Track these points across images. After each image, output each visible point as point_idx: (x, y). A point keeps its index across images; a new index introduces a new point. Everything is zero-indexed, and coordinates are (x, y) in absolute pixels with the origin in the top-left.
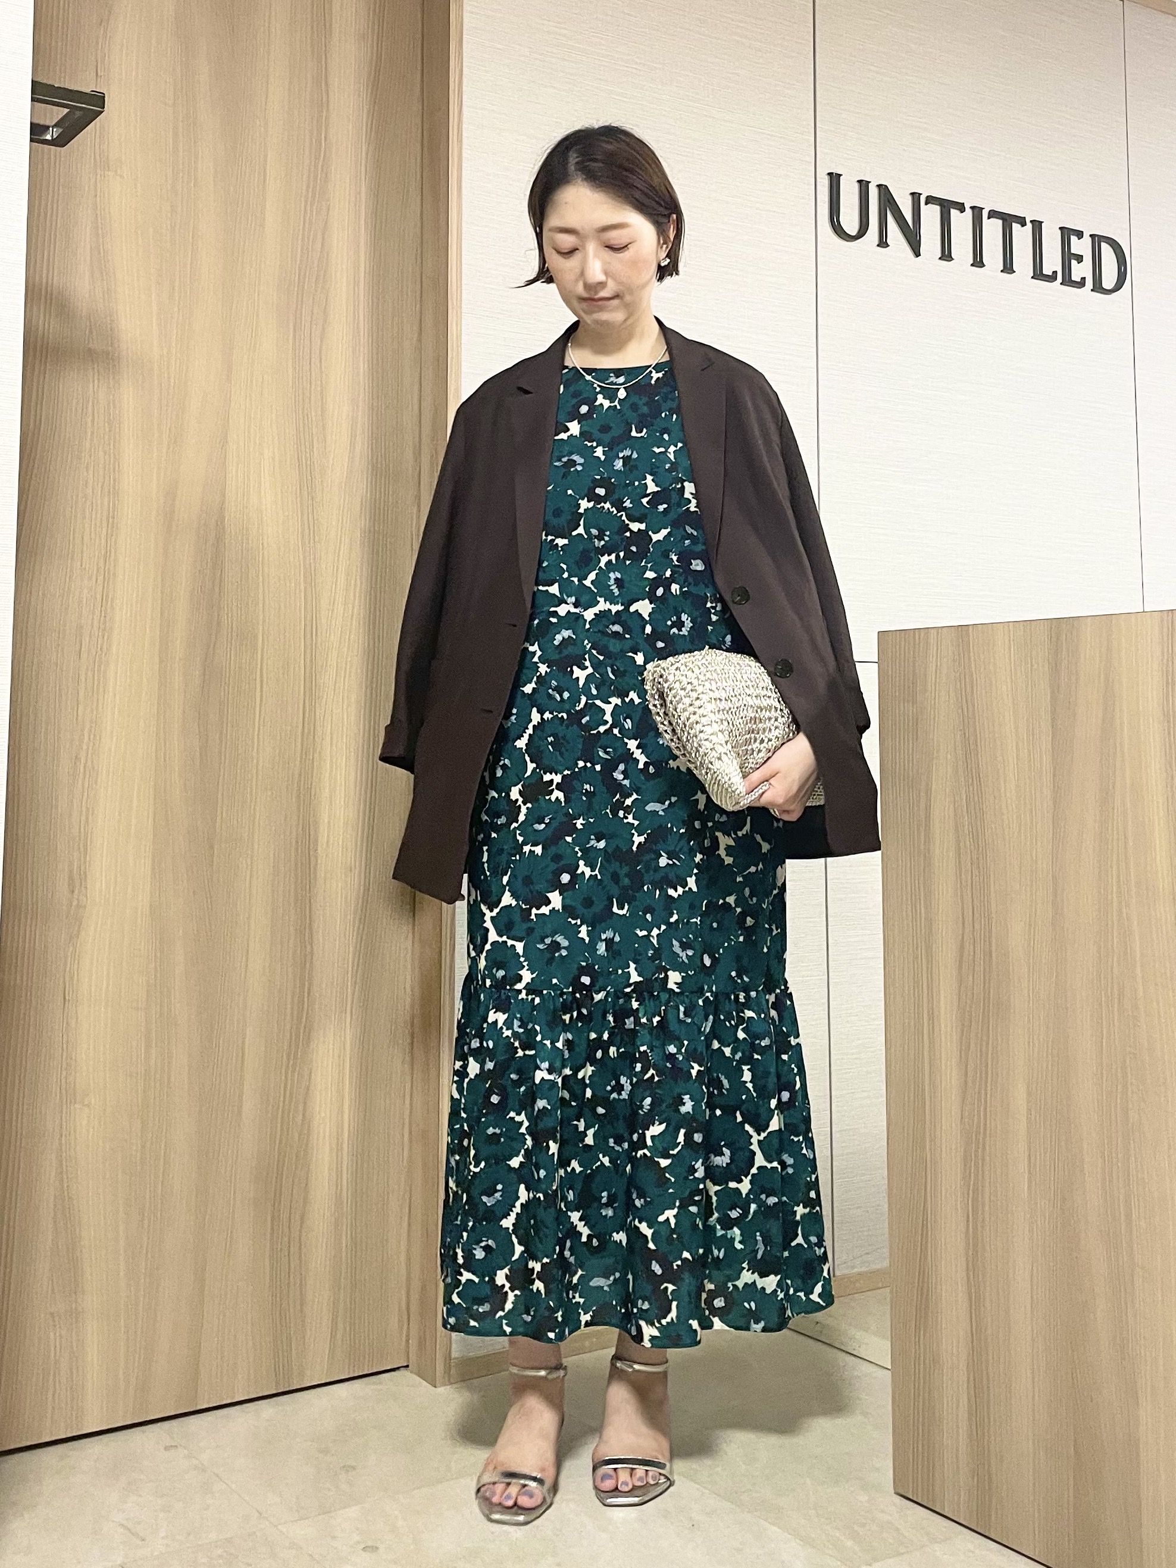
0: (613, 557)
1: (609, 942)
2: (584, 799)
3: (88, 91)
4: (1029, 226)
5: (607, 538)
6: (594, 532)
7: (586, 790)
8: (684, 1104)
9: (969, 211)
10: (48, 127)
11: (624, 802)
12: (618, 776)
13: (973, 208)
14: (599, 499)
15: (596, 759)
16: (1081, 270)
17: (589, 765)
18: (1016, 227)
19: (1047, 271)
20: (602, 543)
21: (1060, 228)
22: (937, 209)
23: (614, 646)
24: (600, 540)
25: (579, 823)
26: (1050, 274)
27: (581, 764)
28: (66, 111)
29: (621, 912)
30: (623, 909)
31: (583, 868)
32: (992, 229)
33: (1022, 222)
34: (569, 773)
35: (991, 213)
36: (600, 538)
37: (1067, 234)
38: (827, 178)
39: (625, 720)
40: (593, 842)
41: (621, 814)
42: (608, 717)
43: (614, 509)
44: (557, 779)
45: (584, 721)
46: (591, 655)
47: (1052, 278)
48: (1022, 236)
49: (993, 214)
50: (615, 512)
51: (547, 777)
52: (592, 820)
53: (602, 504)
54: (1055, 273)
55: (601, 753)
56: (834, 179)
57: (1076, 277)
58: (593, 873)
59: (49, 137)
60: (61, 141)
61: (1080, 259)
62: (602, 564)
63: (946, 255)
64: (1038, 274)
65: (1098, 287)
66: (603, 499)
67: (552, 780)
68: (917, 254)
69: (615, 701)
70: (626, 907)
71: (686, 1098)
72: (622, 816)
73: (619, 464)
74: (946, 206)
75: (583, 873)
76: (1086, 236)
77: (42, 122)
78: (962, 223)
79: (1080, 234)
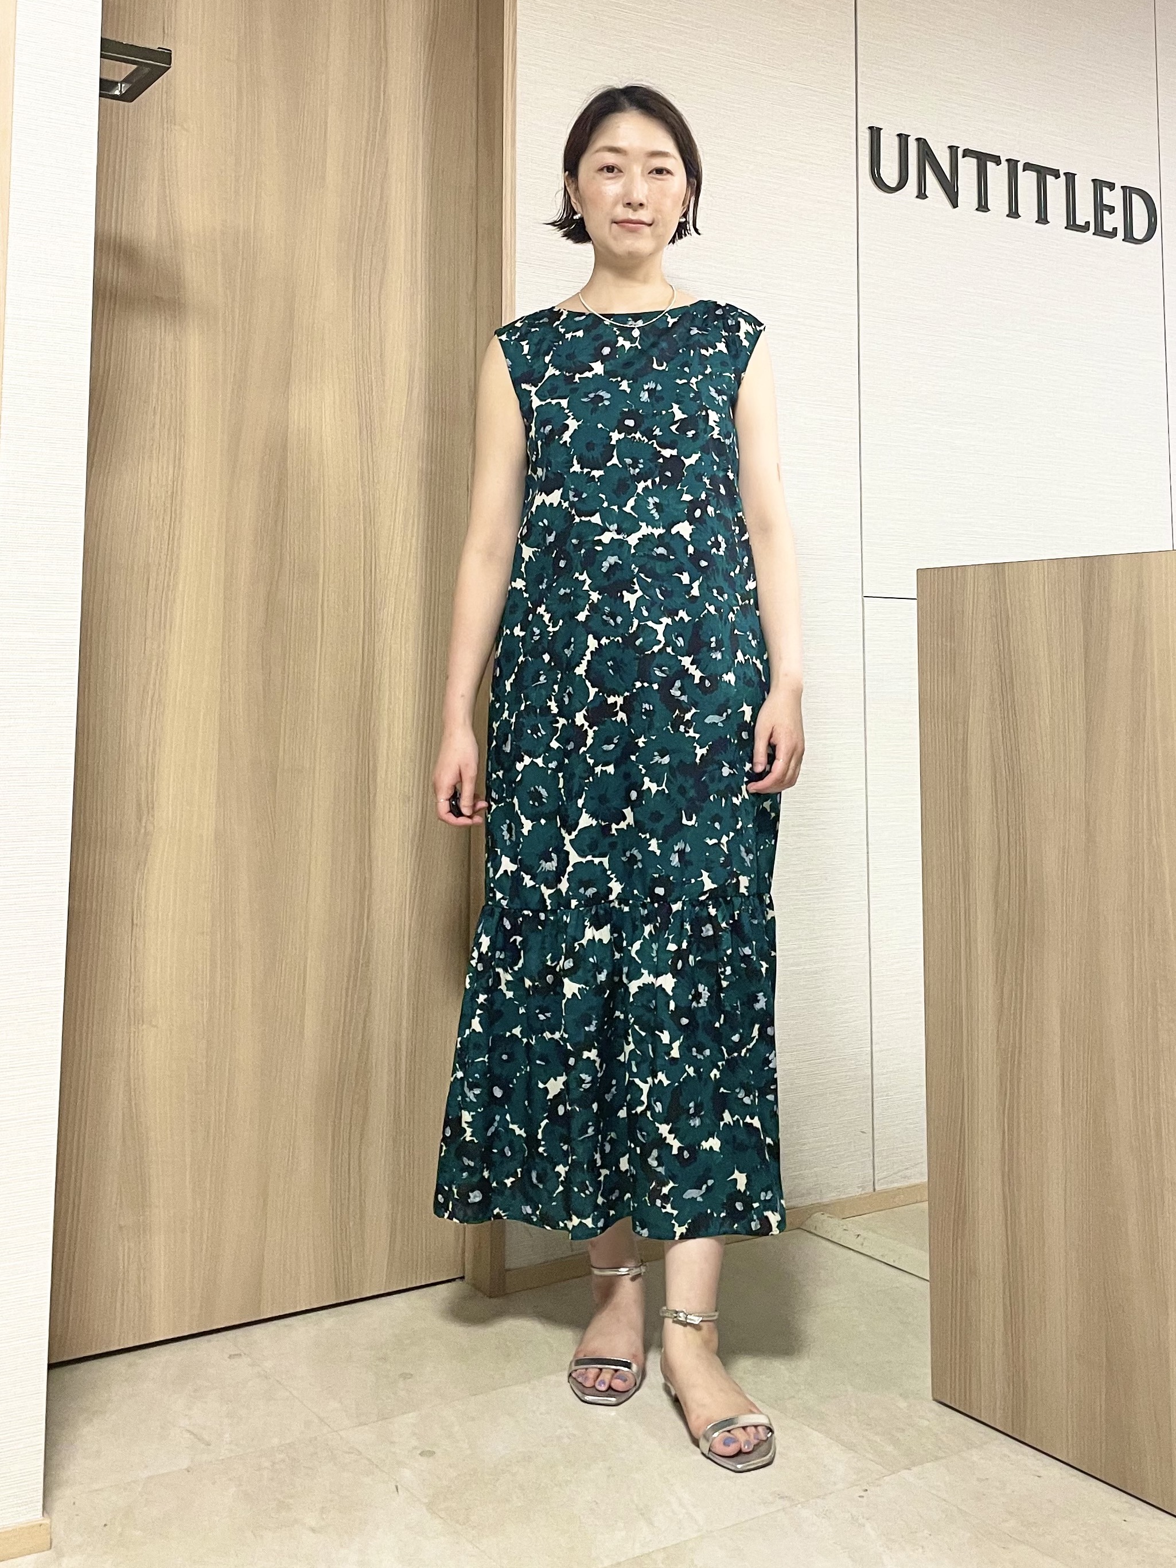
0: (649, 483)
1: (681, 853)
2: (644, 717)
3: (155, 48)
5: (641, 466)
6: (628, 461)
7: (645, 709)
8: (758, 1001)
9: (1004, 165)
10: (117, 83)
11: (684, 717)
12: (675, 692)
14: (629, 430)
15: (653, 679)
16: (1113, 221)
17: (646, 684)
20: (637, 470)
22: (973, 162)
23: (660, 568)
24: (634, 468)
25: (641, 742)
27: (638, 684)
28: (135, 66)
29: (690, 823)
30: (691, 819)
31: (647, 783)
32: (1027, 181)
34: (629, 694)
36: (634, 466)
37: (1098, 185)
38: (866, 131)
39: (676, 638)
40: (657, 759)
41: (682, 728)
42: (660, 637)
43: (644, 438)
44: (620, 701)
45: (638, 643)
46: (640, 579)
50: (646, 441)
51: (611, 700)
52: (654, 738)
53: (633, 435)
55: (656, 672)
58: (660, 788)
59: (117, 92)
60: (129, 97)
62: (640, 490)
65: (1129, 237)
66: (634, 430)
67: (616, 702)
69: (666, 620)
70: (694, 817)
71: (760, 995)
72: (683, 731)
73: (645, 396)
74: (983, 159)
75: (649, 788)
76: (1118, 188)
77: (110, 78)
78: (998, 176)
79: (1111, 186)
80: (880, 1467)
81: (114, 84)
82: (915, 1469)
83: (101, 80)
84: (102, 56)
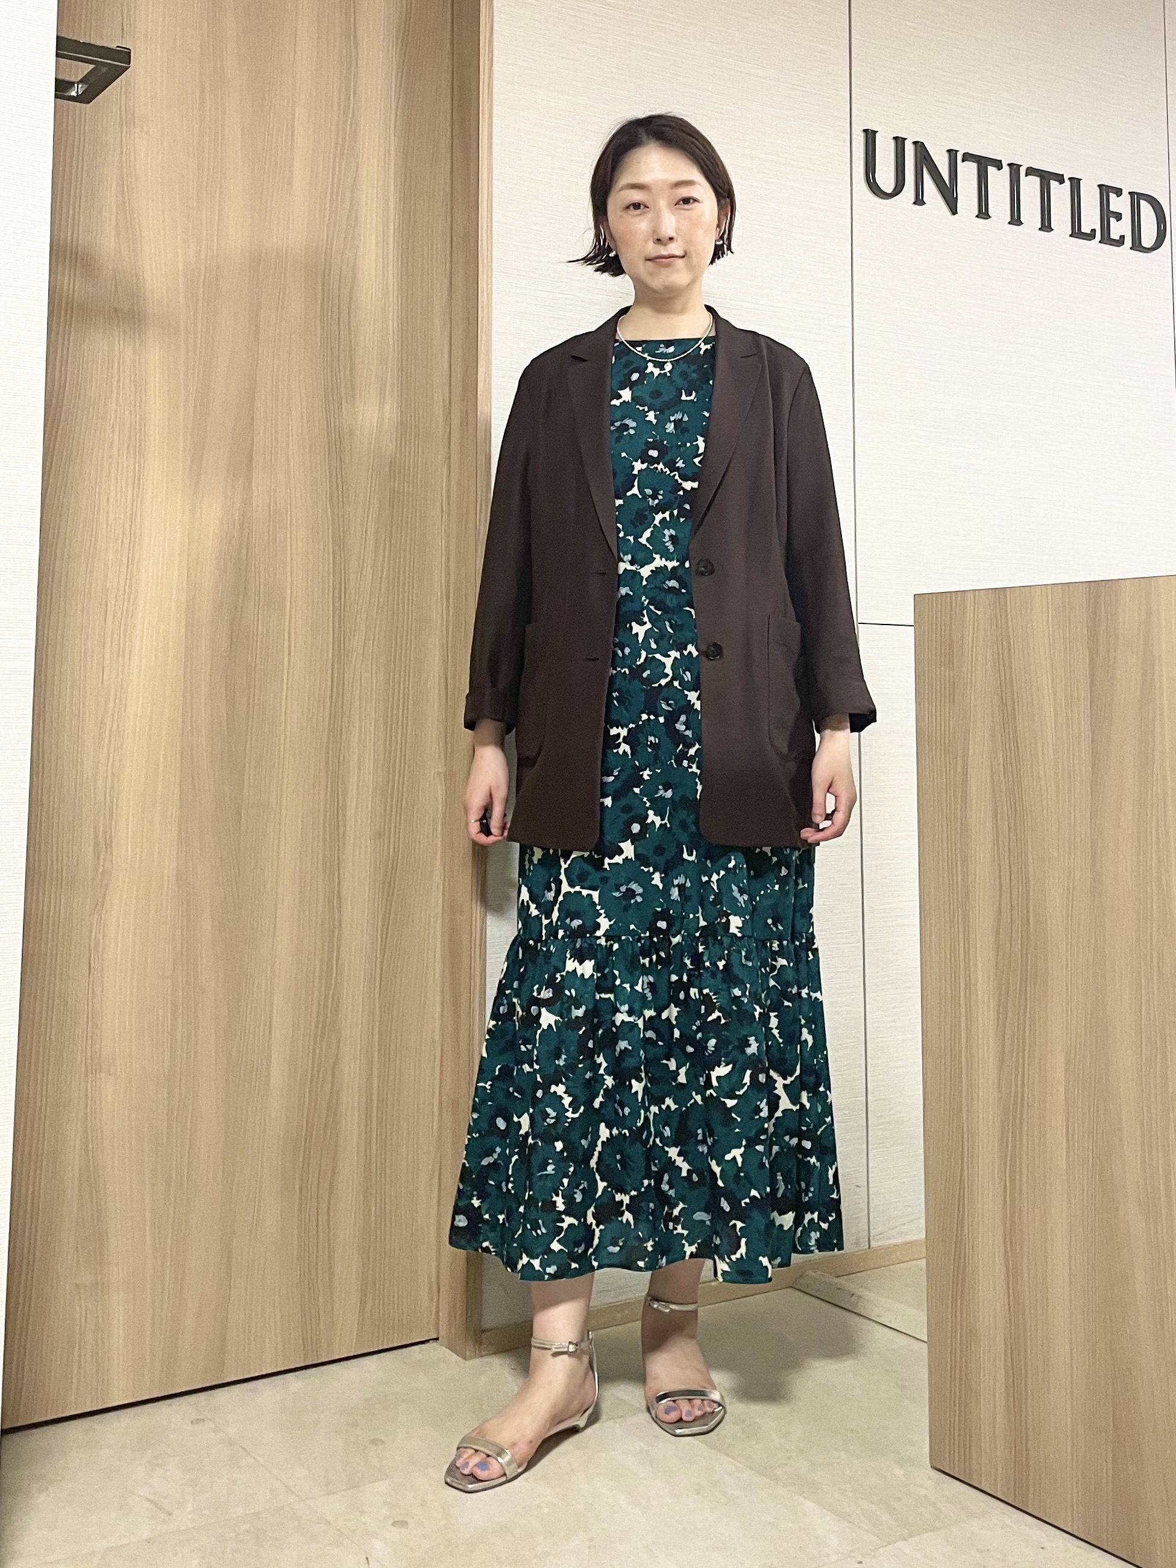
0: (667, 515)
1: (681, 887)
2: (650, 750)
3: (113, 46)
4: (1067, 183)
5: (660, 497)
6: (649, 491)
7: (651, 742)
8: (750, 1046)
9: (1006, 169)
10: (73, 83)
11: (688, 752)
12: (681, 727)
13: (1010, 165)
14: (653, 461)
15: (659, 711)
16: (1120, 228)
17: (652, 717)
18: (1054, 184)
19: (1086, 229)
20: (657, 501)
21: (1099, 186)
22: (973, 167)
23: (671, 601)
24: (654, 500)
25: (646, 774)
26: (1089, 232)
27: (644, 717)
28: (91, 66)
29: (691, 859)
30: (692, 855)
31: (652, 817)
32: (1030, 187)
33: (1060, 179)
34: (634, 726)
35: (1029, 171)
36: (654, 497)
37: (1106, 192)
38: (863, 134)
39: (684, 673)
40: (661, 792)
41: (685, 763)
42: (668, 670)
43: (667, 469)
44: (624, 732)
45: (645, 675)
46: (649, 611)
47: (1091, 236)
48: (1060, 194)
49: (1030, 171)
50: (668, 472)
51: (614, 731)
52: (659, 771)
53: (656, 465)
54: (1094, 231)
55: (663, 706)
56: (870, 136)
57: (1115, 235)
58: (663, 822)
59: (74, 93)
60: (86, 98)
61: (1118, 217)
62: (657, 522)
63: (983, 213)
64: (1077, 232)
65: (1137, 246)
66: (656, 461)
67: (619, 735)
68: (954, 211)
69: (674, 654)
71: (753, 1039)
72: (686, 766)
73: (670, 427)
74: (984, 164)
75: (653, 822)
76: (1126, 193)
77: (67, 78)
78: (999, 181)
79: (1119, 192)
80: (875, 1538)
81: (70, 84)
82: (912, 1540)
83: (56, 80)
84: (58, 55)
